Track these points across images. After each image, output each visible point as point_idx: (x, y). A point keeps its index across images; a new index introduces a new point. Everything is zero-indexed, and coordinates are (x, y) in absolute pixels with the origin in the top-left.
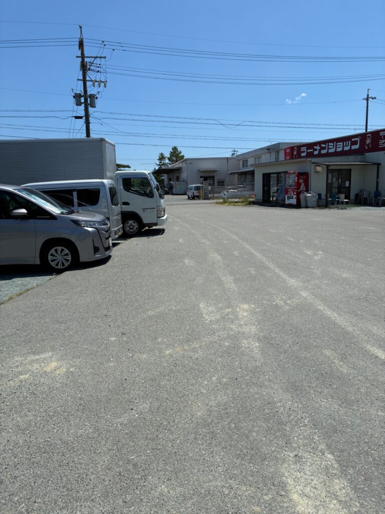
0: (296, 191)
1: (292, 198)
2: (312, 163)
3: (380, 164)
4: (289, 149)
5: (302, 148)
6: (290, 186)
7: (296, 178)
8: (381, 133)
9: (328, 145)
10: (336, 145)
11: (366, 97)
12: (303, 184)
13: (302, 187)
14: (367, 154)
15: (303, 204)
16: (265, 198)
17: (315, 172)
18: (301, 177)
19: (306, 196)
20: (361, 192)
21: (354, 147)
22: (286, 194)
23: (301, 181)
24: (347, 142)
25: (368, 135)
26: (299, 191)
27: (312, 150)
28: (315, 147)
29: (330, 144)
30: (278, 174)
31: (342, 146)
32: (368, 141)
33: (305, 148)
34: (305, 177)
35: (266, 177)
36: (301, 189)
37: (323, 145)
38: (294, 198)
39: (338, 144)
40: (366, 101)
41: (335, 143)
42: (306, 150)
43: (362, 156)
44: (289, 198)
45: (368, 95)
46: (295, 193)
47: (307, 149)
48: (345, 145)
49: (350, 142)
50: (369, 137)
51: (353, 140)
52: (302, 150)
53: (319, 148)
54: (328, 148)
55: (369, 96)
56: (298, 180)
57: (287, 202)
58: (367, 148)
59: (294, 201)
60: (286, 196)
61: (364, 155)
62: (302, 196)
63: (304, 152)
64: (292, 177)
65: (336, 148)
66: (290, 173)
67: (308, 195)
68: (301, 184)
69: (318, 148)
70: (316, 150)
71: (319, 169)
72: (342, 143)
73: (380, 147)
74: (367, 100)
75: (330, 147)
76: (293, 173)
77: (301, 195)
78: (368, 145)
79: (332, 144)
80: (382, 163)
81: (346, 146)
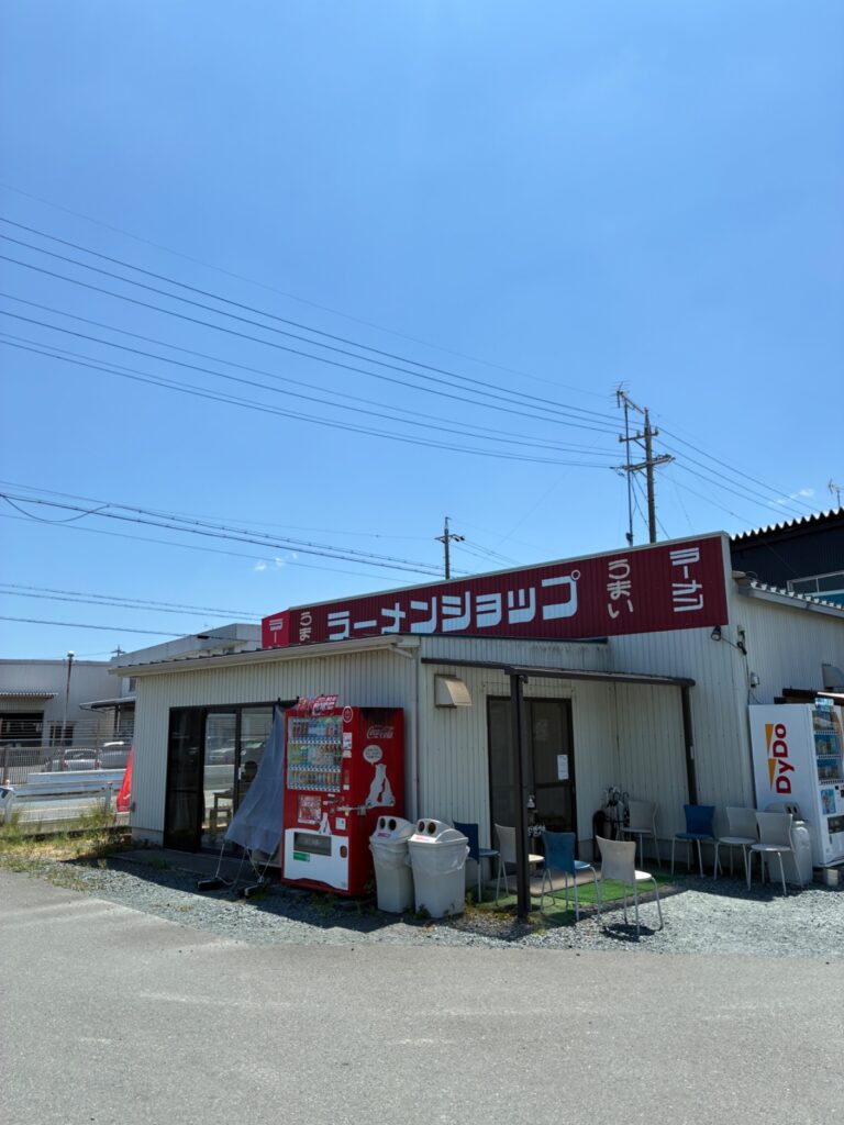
0: (347, 810)
1: (327, 851)
2: (425, 661)
3: (691, 683)
4: (280, 621)
5: (331, 616)
6: (311, 780)
7: (348, 736)
8: (674, 555)
9: (440, 605)
10: (474, 604)
11: (443, 535)
12: (380, 772)
13: (379, 790)
14: (620, 642)
15: (389, 892)
16: (178, 826)
17: (439, 707)
18: (372, 732)
19: (406, 845)
20: (613, 803)
21: (552, 612)
22: (290, 822)
23: (372, 754)
24: (522, 593)
25: (614, 565)
26: (362, 810)
27: (373, 623)
28: (385, 612)
29: (446, 599)
30: (236, 709)
31: (498, 606)
32: (618, 589)
33: (347, 614)
34: (389, 735)
35: (188, 727)
36: (372, 801)
37: (415, 605)
38: (335, 848)
39: (479, 599)
40: (443, 545)
41: (468, 595)
42: (346, 622)
43: (601, 646)
44: (302, 846)
45: (446, 531)
46: (341, 824)
47: (353, 620)
48: (511, 604)
49: (532, 591)
50: (620, 571)
51: (546, 583)
52: (330, 624)
53: (403, 615)
54: (441, 617)
55: (450, 534)
56: (358, 747)
57: (294, 869)
58: (614, 615)
59: (333, 870)
60: (290, 834)
61: (605, 641)
62: (382, 845)
63: (340, 629)
64: (319, 731)
65: (474, 614)
66: (307, 712)
67: (415, 838)
68: (369, 771)
69: (397, 613)
70: (390, 621)
71: (456, 691)
72: (497, 597)
73: (676, 609)
74: (446, 542)
75: (446, 610)
76: (327, 713)
77: (374, 839)
78: (620, 604)
79: (457, 600)
80: (700, 682)
81: (517, 606)
